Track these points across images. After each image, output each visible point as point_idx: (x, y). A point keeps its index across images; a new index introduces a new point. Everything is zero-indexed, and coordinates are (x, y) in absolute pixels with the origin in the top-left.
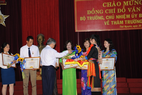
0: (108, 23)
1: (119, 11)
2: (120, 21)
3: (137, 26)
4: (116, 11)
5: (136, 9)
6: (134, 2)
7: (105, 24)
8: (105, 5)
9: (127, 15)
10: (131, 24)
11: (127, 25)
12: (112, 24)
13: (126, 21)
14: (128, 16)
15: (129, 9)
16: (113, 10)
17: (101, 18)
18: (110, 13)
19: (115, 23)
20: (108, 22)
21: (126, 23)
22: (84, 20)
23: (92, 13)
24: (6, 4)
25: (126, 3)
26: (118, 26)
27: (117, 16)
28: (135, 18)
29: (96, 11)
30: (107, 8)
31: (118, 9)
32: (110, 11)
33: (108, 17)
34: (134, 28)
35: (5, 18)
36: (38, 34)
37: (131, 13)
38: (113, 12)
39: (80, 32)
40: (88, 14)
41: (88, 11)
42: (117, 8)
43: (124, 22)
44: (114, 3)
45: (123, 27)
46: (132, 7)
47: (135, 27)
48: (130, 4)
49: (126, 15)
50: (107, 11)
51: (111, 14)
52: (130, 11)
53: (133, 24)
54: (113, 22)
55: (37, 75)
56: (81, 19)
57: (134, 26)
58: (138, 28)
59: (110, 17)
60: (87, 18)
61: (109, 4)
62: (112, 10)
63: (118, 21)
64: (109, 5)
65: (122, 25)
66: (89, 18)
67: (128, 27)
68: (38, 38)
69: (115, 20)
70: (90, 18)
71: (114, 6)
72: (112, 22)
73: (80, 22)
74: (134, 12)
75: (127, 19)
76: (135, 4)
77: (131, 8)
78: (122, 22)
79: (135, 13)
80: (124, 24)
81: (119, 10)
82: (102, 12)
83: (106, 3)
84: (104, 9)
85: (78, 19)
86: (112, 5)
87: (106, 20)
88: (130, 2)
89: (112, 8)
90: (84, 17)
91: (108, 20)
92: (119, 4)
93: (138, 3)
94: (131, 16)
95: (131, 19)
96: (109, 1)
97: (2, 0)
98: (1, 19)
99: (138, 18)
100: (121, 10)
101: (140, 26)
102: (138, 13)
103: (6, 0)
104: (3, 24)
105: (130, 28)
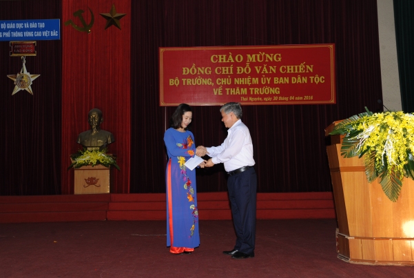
0: (220, 92)
1: (240, 71)
2: (242, 89)
3: (270, 99)
4: (235, 70)
5: (268, 69)
6: (265, 56)
7: (215, 93)
8: (215, 59)
9: (254, 79)
10: (260, 96)
11: (254, 96)
12: (228, 94)
13: (252, 89)
14: (256, 81)
15: (256, 68)
16: (229, 69)
17: (207, 82)
18: (224, 73)
19: (233, 91)
20: (220, 89)
21: (252, 93)
22: (177, 85)
23: (191, 73)
24: (35, 55)
25: (251, 58)
26: (238, 97)
27: (235, 79)
28: (266, 84)
29: (199, 69)
30: (218, 64)
31: (238, 68)
32: (224, 70)
33: (219, 81)
34: (265, 101)
35: (33, 79)
36: (90, 109)
37: (260, 76)
38: (229, 71)
39: (168, 107)
40: (184, 73)
41: (184, 69)
42: (236, 65)
43: (249, 91)
44: (230, 56)
45: (246, 99)
46: (261, 64)
47: (267, 101)
48: (259, 60)
49: (252, 77)
50: (219, 71)
51: (225, 76)
52: (258, 72)
53: (264, 96)
54: (230, 91)
55: (87, 185)
56: (170, 82)
57: (266, 99)
58: (272, 103)
59: (224, 81)
60: (181, 82)
61: (222, 57)
62: (227, 68)
63: (238, 89)
64: (222, 60)
65: (244, 96)
66: (186, 81)
67: (255, 99)
68: (89, 117)
69: (233, 86)
70: (188, 82)
71: (230, 61)
73: (168, 89)
74: (265, 74)
75: (254, 86)
76: (267, 61)
77: (260, 67)
78: (244, 91)
79: (267, 75)
80: (249, 95)
81: (240, 69)
82: (210, 72)
83: (217, 56)
84: (213, 66)
85: (166, 83)
86: (227, 60)
87: (217, 87)
88: (258, 56)
89: (228, 65)
90: (177, 79)
91: (219, 86)
92: (239, 58)
93: (271, 59)
94: (260, 81)
95: (260, 85)
96: (222, 53)
97: (28, 48)
98: (25, 81)
99: (272, 85)
100: (244, 70)
101: (276, 98)
102: (272, 76)
103: (36, 48)
104: (29, 89)
105: (259, 101)
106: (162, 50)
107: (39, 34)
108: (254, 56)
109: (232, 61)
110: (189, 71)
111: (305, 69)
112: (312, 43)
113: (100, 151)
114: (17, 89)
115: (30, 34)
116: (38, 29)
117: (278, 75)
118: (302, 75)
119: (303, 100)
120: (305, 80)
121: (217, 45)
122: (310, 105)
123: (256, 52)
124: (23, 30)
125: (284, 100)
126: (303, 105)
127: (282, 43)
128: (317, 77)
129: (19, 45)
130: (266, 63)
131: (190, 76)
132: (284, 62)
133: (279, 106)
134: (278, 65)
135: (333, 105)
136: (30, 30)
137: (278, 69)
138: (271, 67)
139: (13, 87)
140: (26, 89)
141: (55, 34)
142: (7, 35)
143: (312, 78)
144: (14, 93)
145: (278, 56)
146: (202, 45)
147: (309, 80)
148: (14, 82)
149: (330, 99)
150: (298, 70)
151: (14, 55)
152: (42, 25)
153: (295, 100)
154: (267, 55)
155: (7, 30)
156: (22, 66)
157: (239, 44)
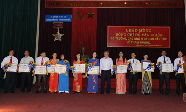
3: (147, 45)
4: (135, 35)
5: (147, 35)
6: (145, 30)
7: (127, 43)
8: (127, 30)
10: (143, 44)
11: (141, 44)
13: (140, 42)
14: (142, 39)
15: (142, 34)
16: (133, 34)
19: (134, 42)
20: (129, 42)
22: (113, 39)
24: (62, 27)
25: (141, 31)
26: (135, 45)
27: (135, 38)
28: (146, 40)
29: (122, 34)
32: (130, 35)
33: (129, 39)
35: (61, 36)
37: (143, 37)
38: (133, 35)
39: (110, 47)
40: (116, 35)
42: (135, 33)
43: (139, 42)
45: (138, 45)
46: (144, 33)
49: (140, 37)
50: (129, 35)
51: (131, 37)
52: (143, 36)
53: (145, 44)
56: (111, 38)
57: (145, 45)
58: (147, 47)
59: (131, 39)
60: (115, 38)
61: (130, 30)
65: (138, 44)
66: (117, 38)
68: (81, 50)
69: (134, 40)
72: (132, 42)
73: (110, 41)
74: (145, 36)
75: (141, 41)
78: (138, 42)
79: (146, 37)
80: (139, 44)
82: (126, 35)
84: (127, 33)
86: (132, 31)
87: (128, 40)
88: (143, 30)
89: (132, 33)
90: (113, 37)
92: (136, 31)
93: (148, 31)
94: (143, 39)
95: (143, 41)
96: (130, 28)
97: (60, 25)
98: (59, 36)
99: (148, 41)
100: (138, 35)
101: (149, 45)
102: (148, 37)
103: (63, 25)
104: (60, 39)
105: (143, 46)
106: (108, 27)
107: (64, 20)
108: (141, 30)
109: (134, 31)
110: (118, 34)
111: (160, 35)
112: (162, 26)
113: (85, 62)
114: (55, 39)
115: (61, 20)
116: (64, 18)
117: (150, 37)
118: (159, 37)
119: (159, 46)
120: (160, 39)
121: (128, 25)
122: (161, 48)
123: (142, 28)
124: (58, 18)
125: (152, 46)
126: (159, 48)
127: (152, 26)
128: (164, 38)
129: (57, 24)
130: (146, 32)
131: (118, 36)
132: (152, 33)
133: (150, 48)
134: (150, 33)
135: (169, 48)
136: (61, 18)
137: (150, 35)
138: (148, 34)
139: (54, 38)
140: (59, 39)
141: (70, 20)
142: (53, 20)
143: (162, 38)
144: (54, 41)
145: (150, 30)
146: (123, 25)
147: (161, 39)
148: (54, 37)
149: (168, 46)
150: (157, 35)
151: (55, 27)
152: (65, 17)
153: (156, 46)
154: (146, 30)
155: (53, 18)
156: (57, 31)
157: (136, 26)
